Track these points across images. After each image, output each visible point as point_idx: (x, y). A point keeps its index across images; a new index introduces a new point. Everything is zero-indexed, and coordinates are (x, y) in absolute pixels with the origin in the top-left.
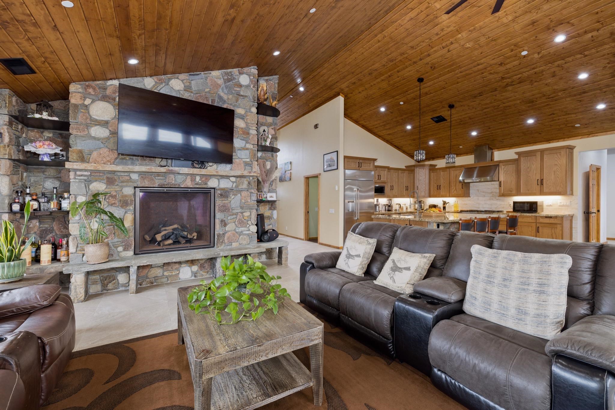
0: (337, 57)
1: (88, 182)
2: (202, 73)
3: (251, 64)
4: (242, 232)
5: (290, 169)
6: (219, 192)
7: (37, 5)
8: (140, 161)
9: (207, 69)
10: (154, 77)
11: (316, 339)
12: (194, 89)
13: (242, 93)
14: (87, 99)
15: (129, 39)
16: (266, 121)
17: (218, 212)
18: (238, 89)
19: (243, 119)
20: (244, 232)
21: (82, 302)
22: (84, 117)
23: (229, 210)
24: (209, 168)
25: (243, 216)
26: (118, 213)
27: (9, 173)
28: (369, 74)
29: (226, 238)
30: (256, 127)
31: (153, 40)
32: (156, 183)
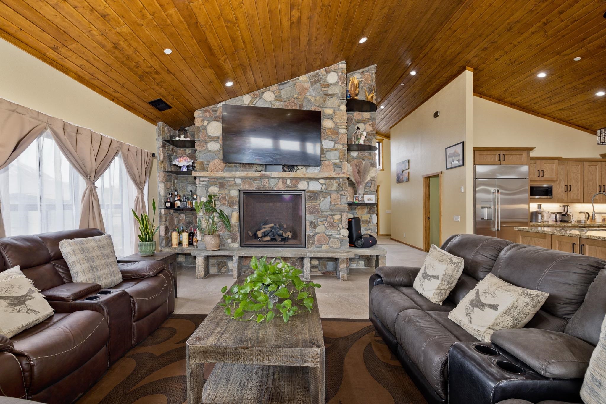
0: (451, 21)
1: (207, 186)
2: (290, 80)
3: (338, 59)
4: (332, 235)
5: (407, 168)
6: (308, 194)
7: (152, 58)
8: (242, 168)
9: (295, 75)
10: (251, 94)
11: (312, 362)
12: (283, 98)
13: (330, 93)
14: (205, 121)
15: (218, 66)
16: (363, 117)
17: (308, 214)
18: (325, 89)
19: (331, 119)
20: (335, 236)
21: (202, 279)
22: (204, 136)
23: (319, 212)
24: (298, 171)
25: (333, 219)
26: (226, 211)
27: (164, 181)
28: (508, 30)
29: (316, 240)
30: (346, 126)
31: (236, 61)
32: (254, 186)
